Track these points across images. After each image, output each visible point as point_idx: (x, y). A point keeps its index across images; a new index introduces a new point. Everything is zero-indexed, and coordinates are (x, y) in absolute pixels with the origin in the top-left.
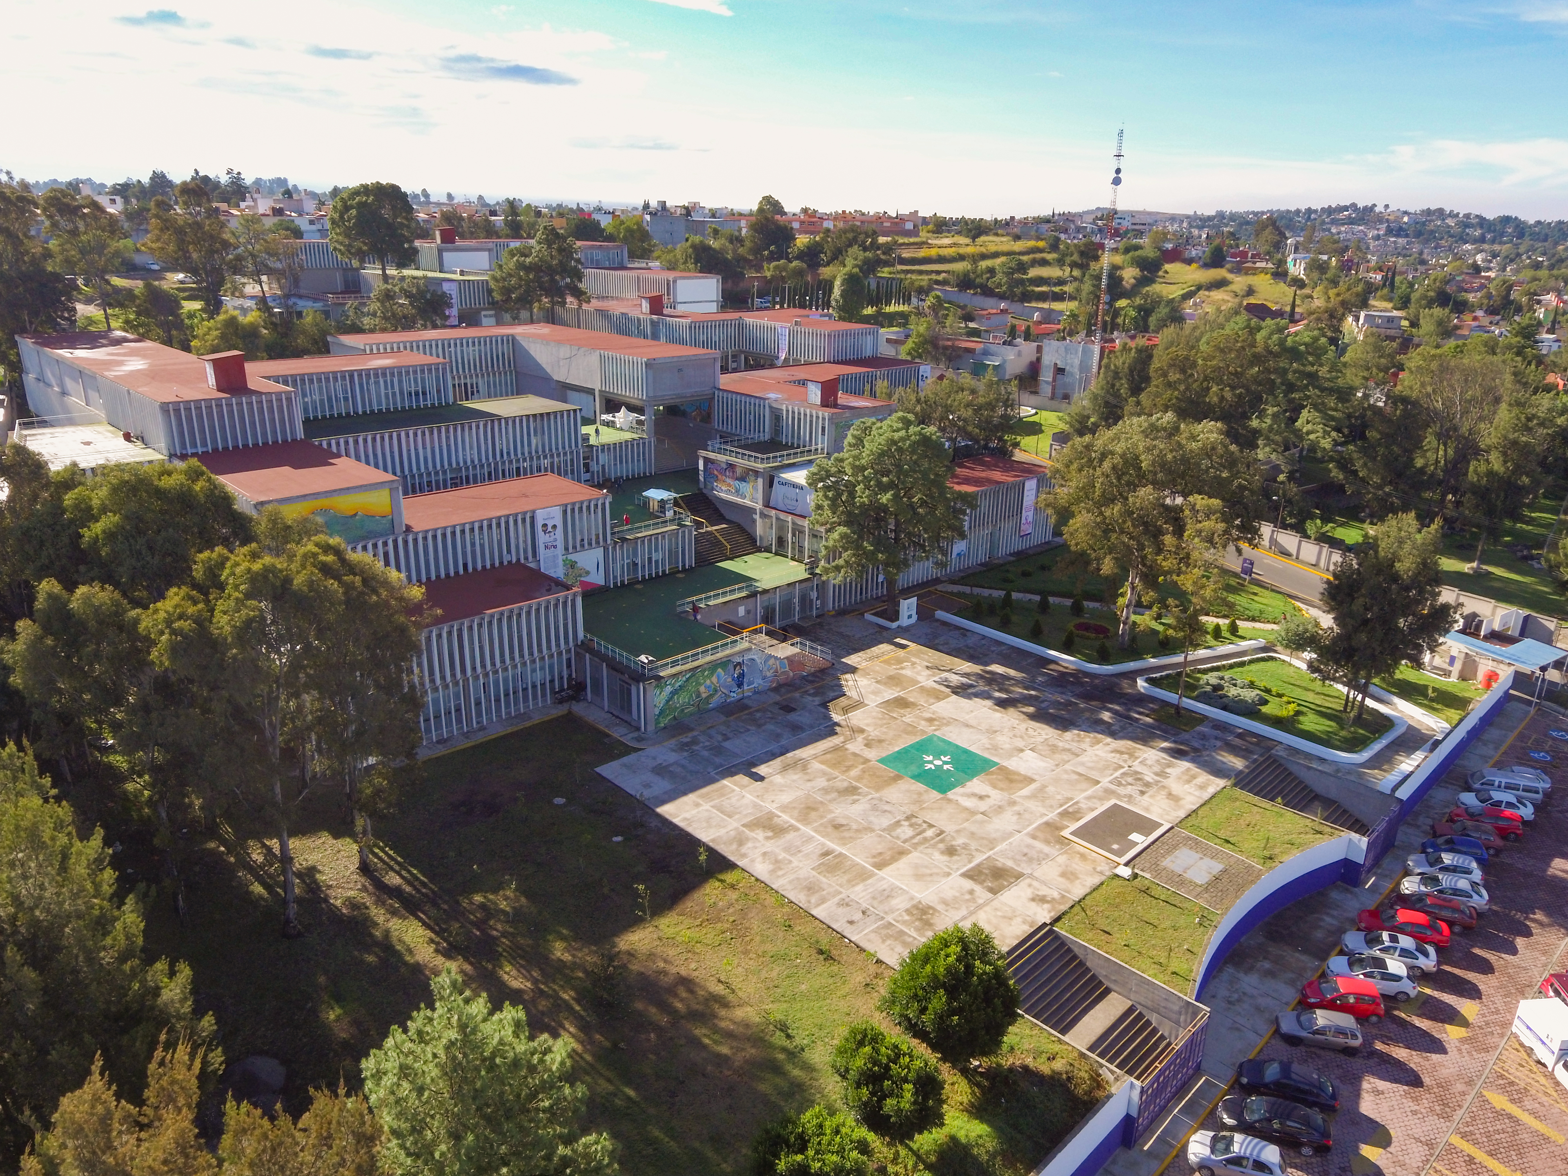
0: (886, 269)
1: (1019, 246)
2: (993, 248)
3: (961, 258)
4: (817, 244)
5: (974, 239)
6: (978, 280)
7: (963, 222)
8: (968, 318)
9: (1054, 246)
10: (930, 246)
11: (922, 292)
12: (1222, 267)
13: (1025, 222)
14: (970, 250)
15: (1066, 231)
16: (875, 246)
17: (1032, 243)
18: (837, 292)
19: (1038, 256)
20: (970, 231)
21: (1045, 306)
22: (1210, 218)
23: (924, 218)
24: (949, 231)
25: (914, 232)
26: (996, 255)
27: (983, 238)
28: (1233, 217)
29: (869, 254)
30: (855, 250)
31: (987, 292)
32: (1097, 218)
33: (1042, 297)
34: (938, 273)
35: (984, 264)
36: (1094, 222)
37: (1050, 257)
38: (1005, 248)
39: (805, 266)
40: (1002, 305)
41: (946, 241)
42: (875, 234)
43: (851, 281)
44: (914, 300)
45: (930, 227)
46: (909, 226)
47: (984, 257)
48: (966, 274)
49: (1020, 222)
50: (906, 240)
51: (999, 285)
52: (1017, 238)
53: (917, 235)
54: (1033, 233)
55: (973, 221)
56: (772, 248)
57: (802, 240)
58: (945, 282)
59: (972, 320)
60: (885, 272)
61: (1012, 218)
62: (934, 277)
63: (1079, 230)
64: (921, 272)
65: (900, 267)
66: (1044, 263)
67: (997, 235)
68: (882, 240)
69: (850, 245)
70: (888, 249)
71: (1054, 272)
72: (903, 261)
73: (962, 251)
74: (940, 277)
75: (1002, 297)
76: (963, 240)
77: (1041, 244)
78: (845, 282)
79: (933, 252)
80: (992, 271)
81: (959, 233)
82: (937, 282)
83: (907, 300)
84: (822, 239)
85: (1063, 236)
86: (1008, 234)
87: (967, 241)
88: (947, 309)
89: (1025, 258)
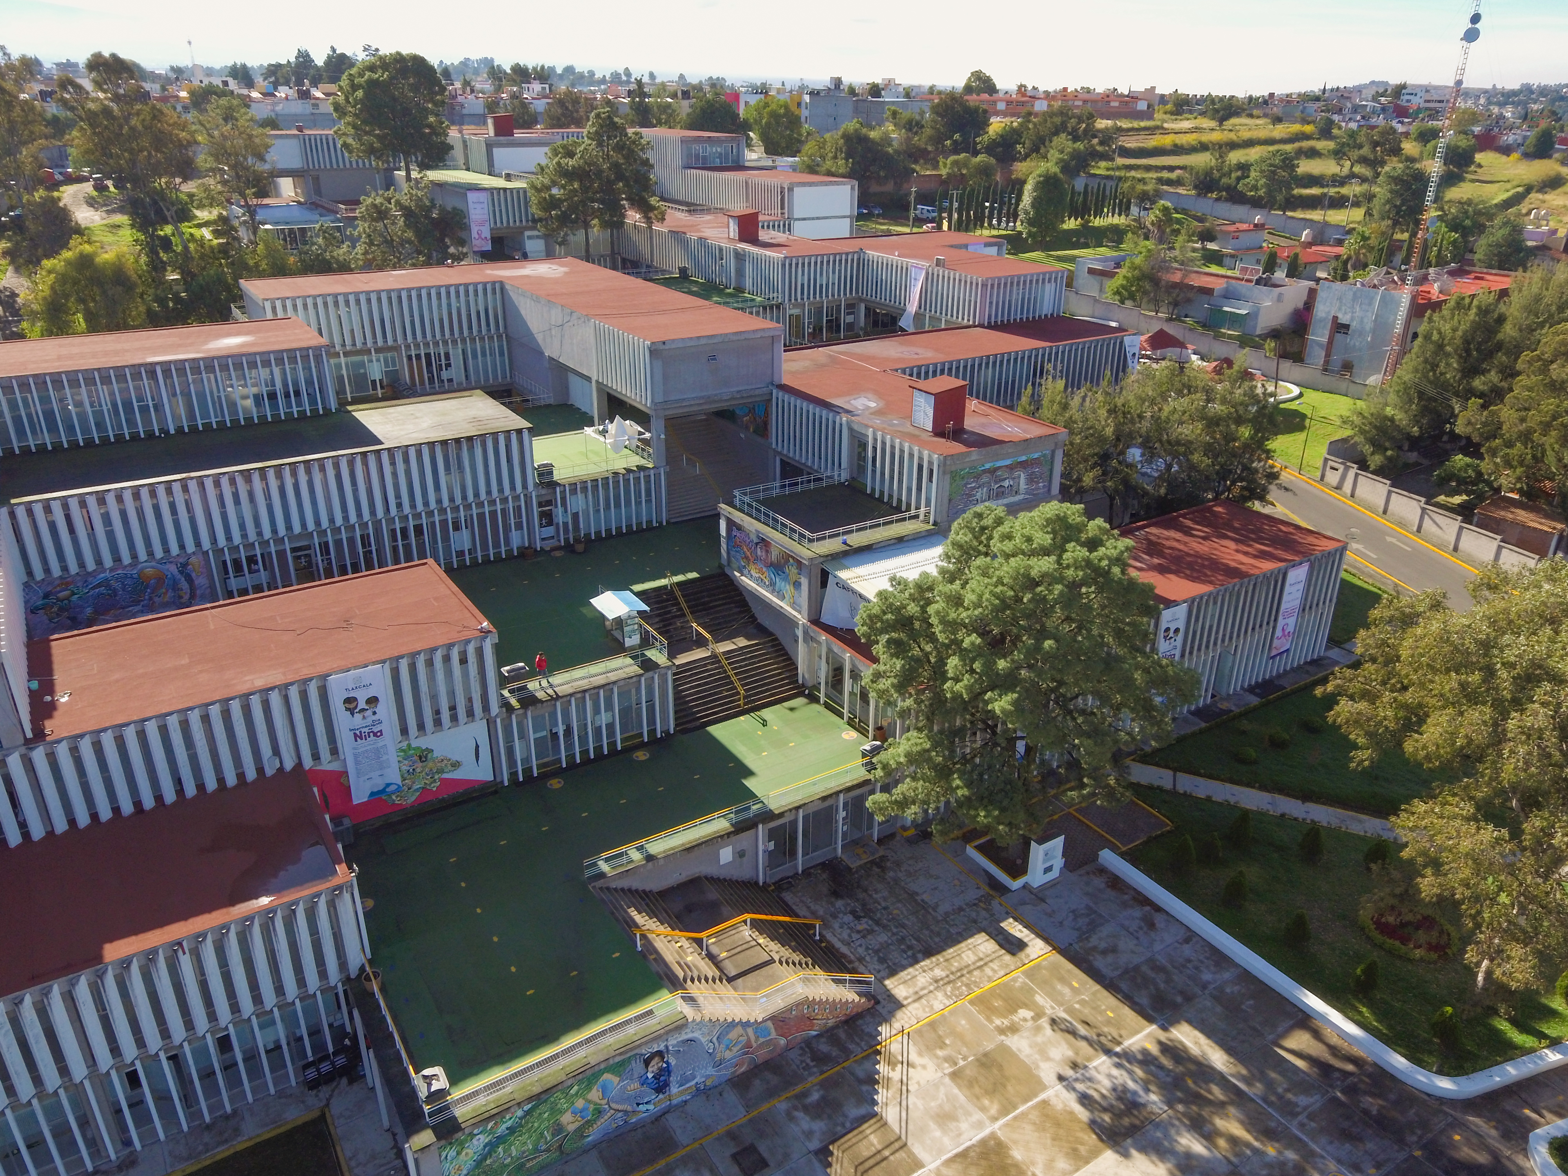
0: (1103, 164)
1: (1280, 131)
2: (1246, 135)
3: (1203, 147)
4: (1014, 131)
5: (1221, 121)
6: (1225, 180)
7: (1209, 100)
8: (1207, 236)
9: (1326, 132)
10: (1166, 132)
11: (1147, 199)
12: (1550, 157)
13: (1287, 100)
14: (1216, 137)
15: (1340, 111)
16: (1091, 133)
17: (1296, 128)
18: (1027, 199)
19: (1306, 144)
20: (1217, 111)
21: (1316, 215)
22: (1514, 93)
23: (1162, 96)
24: (1191, 112)
25: (1148, 114)
26: (1250, 143)
27: (1234, 121)
28: (1544, 91)
29: (1080, 146)
30: (1062, 140)
31: (1235, 197)
32: (1379, 95)
33: (1312, 203)
34: (1171, 169)
35: (1235, 157)
36: (1375, 99)
37: (1321, 145)
38: (1262, 134)
39: (993, 161)
40: (1257, 219)
41: (1186, 125)
42: (1091, 117)
43: (1048, 184)
44: (1134, 210)
45: (1169, 107)
46: (1142, 106)
47: (1233, 146)
48: (1208, 173)
49: (1281, 100)
50: (1135, 124)
51: (1255, 188)
52: (1277, 120)
53: (1151, 117)
54: (1298, 114)
55: (1222, 99)
56: (957, 136)
57: (996, 125)
58: (1178, 182)
59: (1212, 239)
60: (1101, 168)
61: (1272, 95)
62: (1165, 175)
63: (1356, 109)
64: (1148, 168)
65: (1120, 161)
66: (1313, 154)
67: (1251, 116)
68: (1102, 124)
69: (1056, 133)
70: (1107, 137)
71: (1327, 167)
72: (1126, 152)
73: (1205, 138)
74: (1173, 175)
75: (1256, 203)
76: (1207, 123)
77: (1309, 129)
78: (1038, 186)
79: (1167, 141)
80: (1244, 168)
81: (1203, 114)
82: (1169, 182)
83: (1125, 209)
84: (1020, 124)
85: (1336, 118)
86: (1266, 115)
87: (1213, 124)
88: (1178, 222)
89: (1288, 147)
